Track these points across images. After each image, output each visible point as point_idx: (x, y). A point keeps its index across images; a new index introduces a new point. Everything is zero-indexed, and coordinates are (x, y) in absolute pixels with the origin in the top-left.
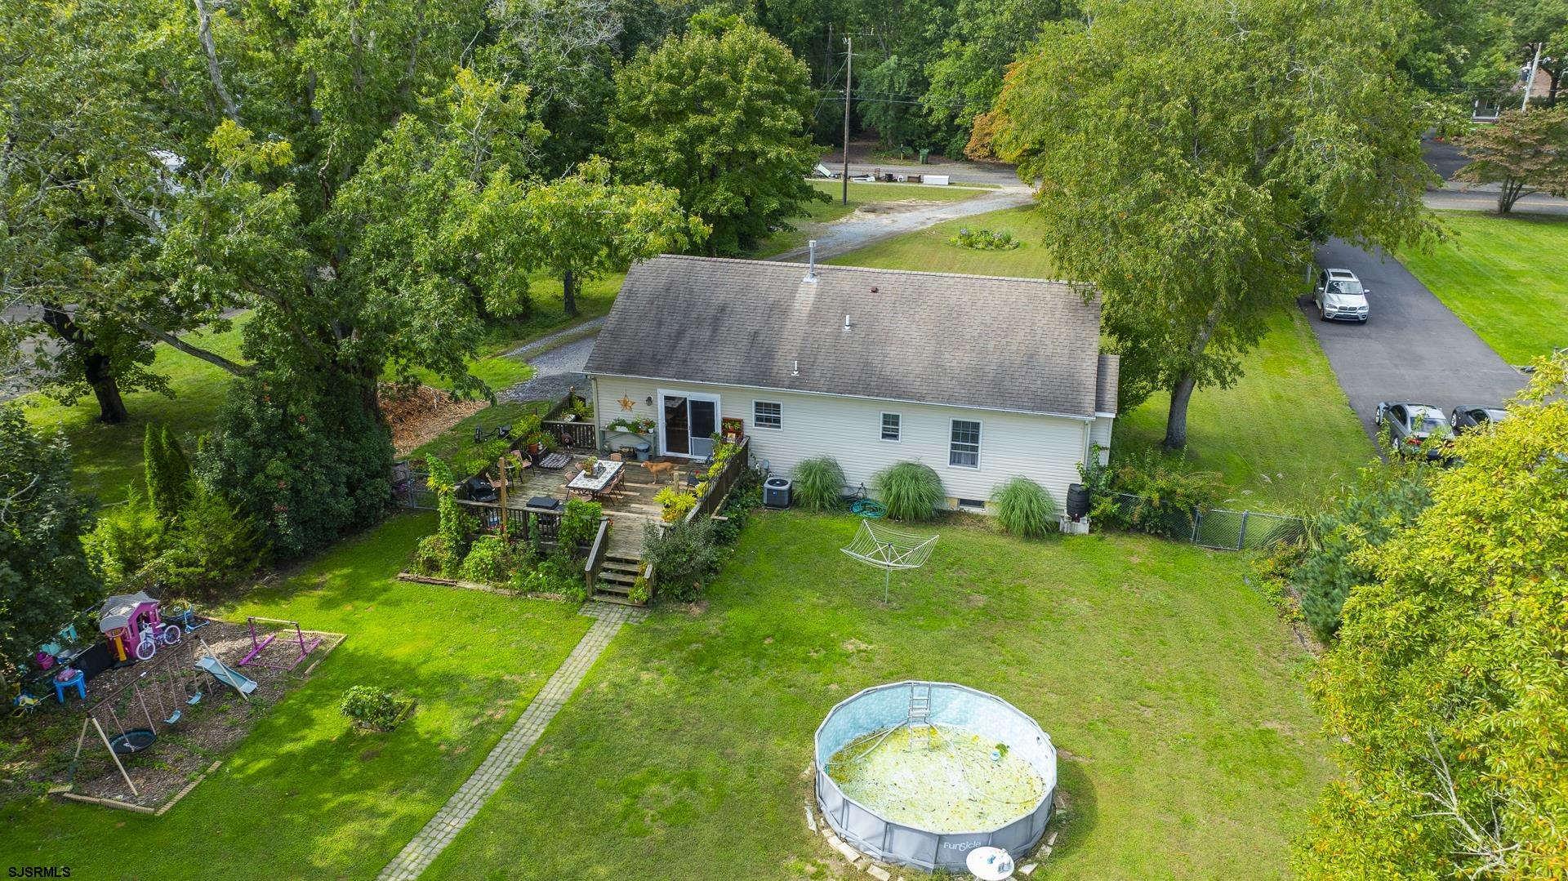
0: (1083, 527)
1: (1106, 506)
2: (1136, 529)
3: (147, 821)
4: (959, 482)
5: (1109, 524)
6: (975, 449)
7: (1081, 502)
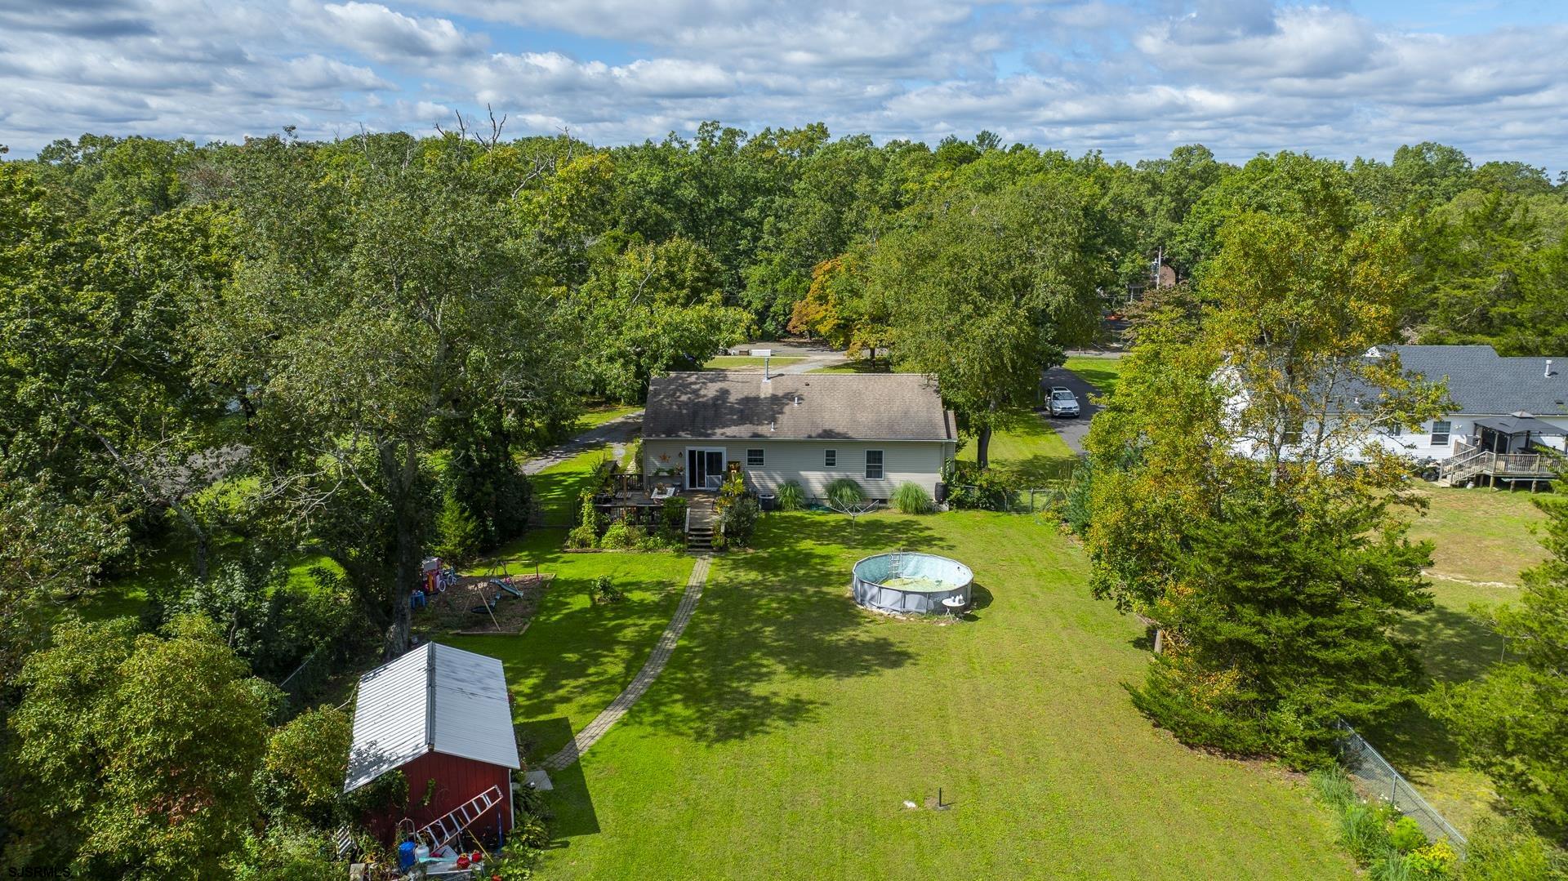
0: (945, 507)
1: (956, 492)
2: (974, 506)
3: (518, 636)
4: (872, 488)
5: (960, 504)
6: (881, 467)
7: (944, 492)
